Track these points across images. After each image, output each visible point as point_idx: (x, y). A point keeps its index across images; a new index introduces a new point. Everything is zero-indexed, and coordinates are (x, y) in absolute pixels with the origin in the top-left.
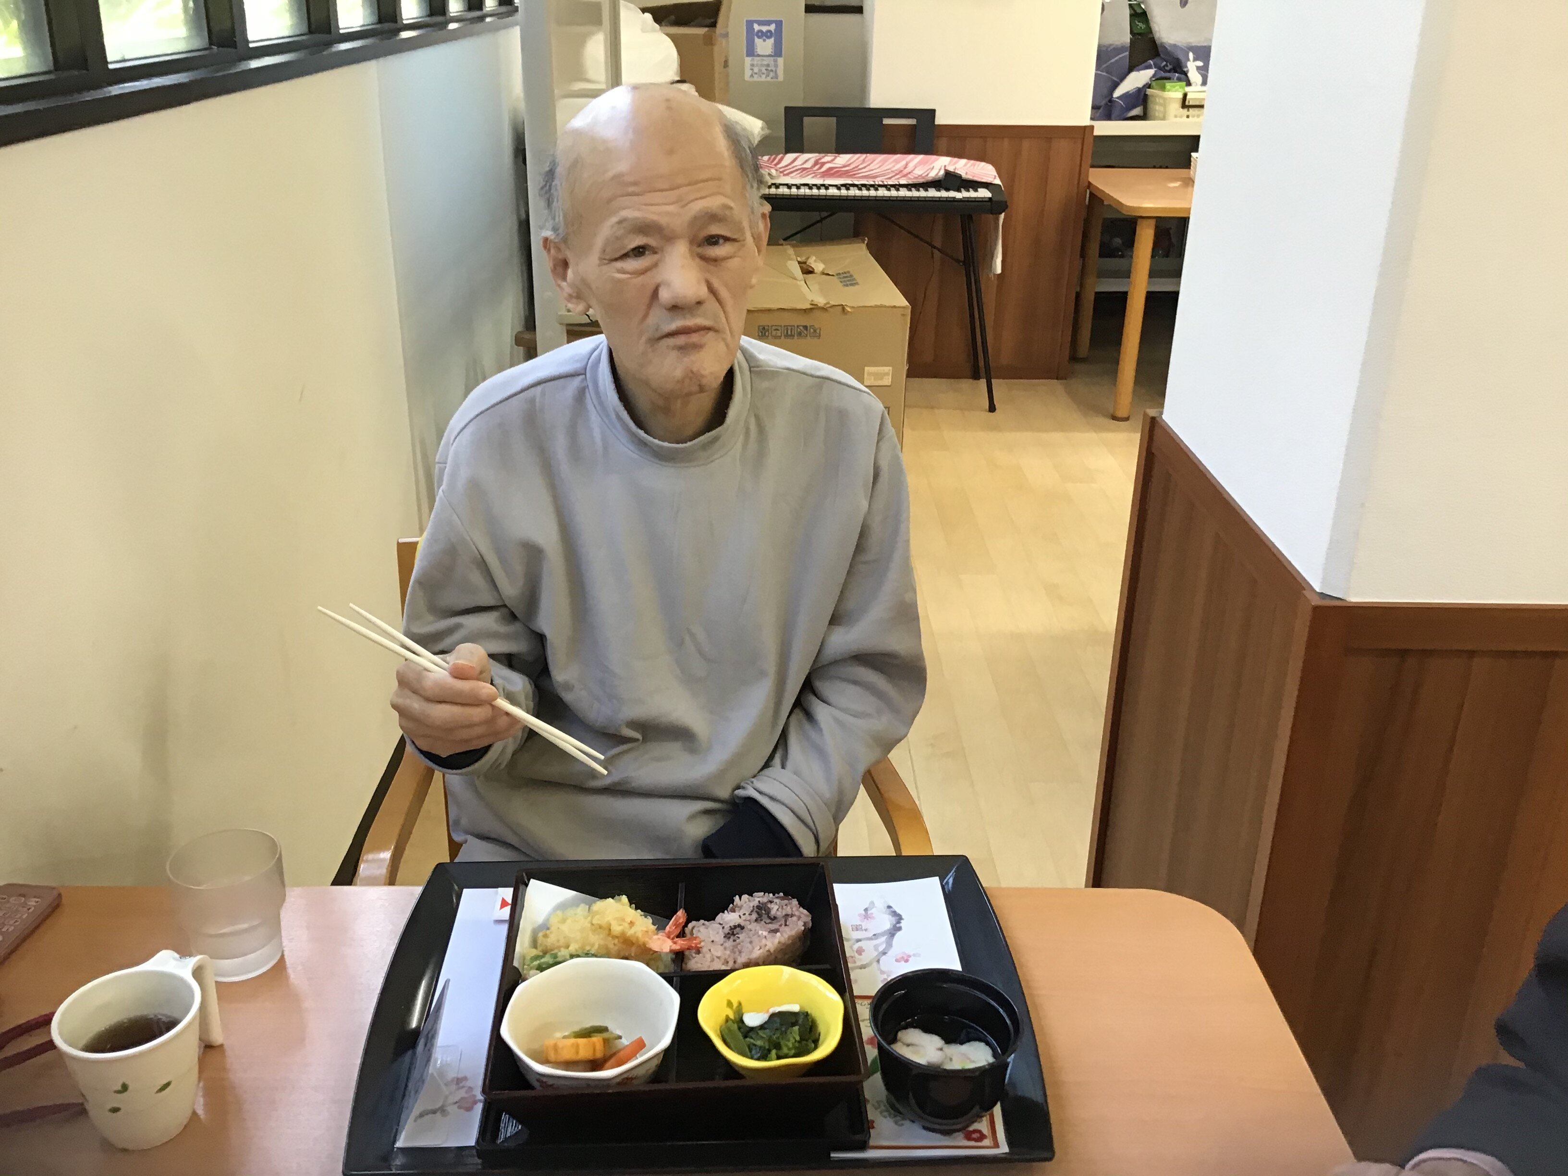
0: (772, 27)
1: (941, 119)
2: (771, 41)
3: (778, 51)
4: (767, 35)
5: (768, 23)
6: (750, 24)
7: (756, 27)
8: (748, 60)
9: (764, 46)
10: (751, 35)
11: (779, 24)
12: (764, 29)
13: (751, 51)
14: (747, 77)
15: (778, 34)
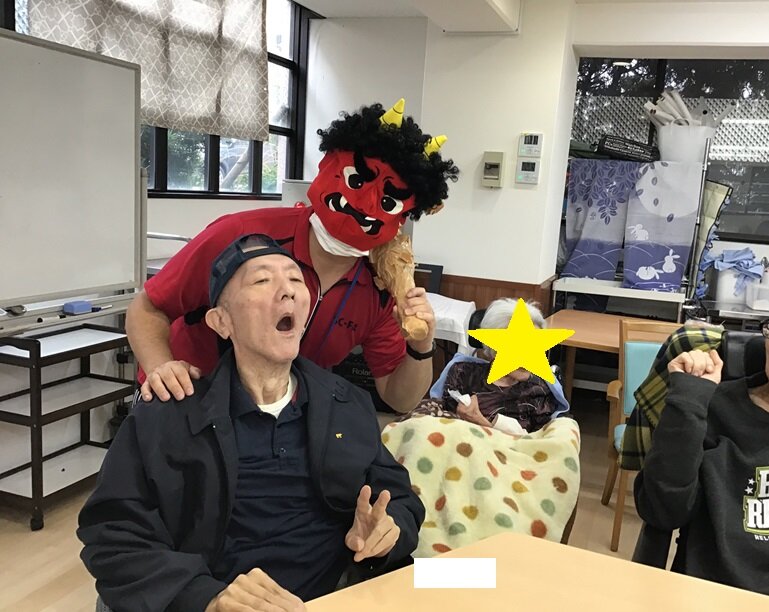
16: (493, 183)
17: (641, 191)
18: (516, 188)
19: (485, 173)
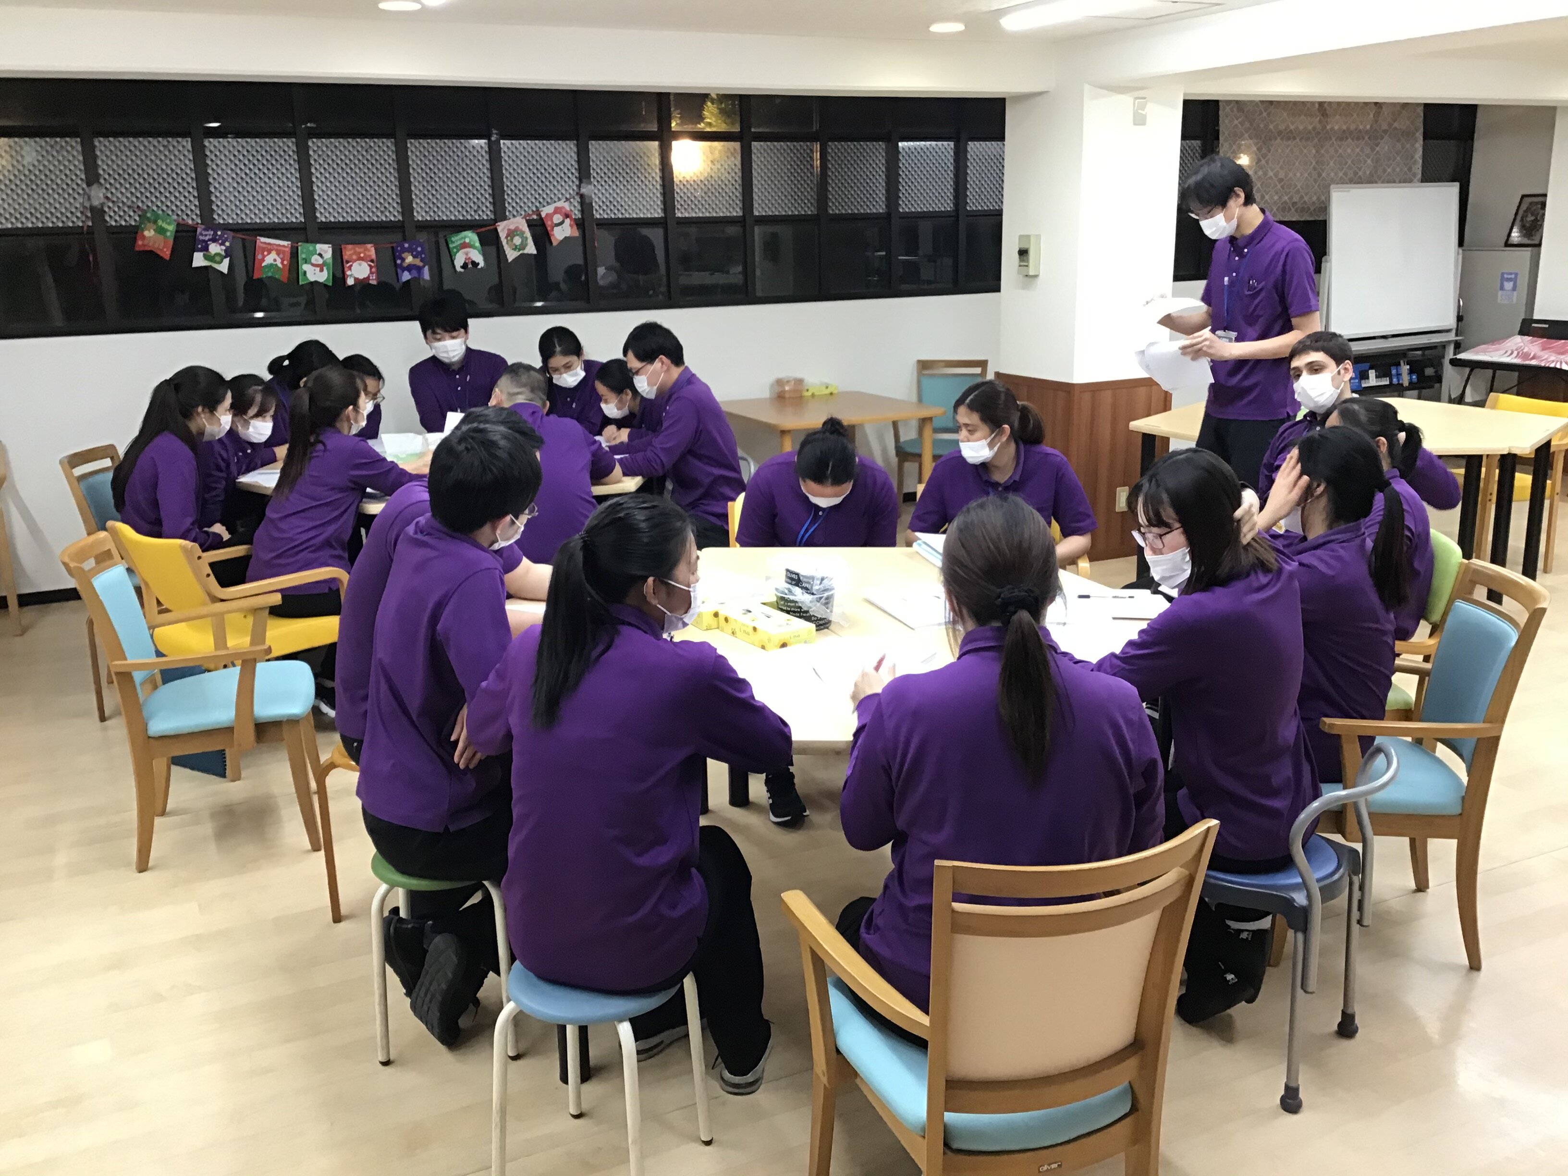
0: (1512, 276)
2: (1511, 284)
3: (1514, 288)
4: (1509, 280)
5: (1511, 274)
6: (1503, 274)
7: (1506, 276)
8: (1500, 293)
9: (1508, 285)
10: (1503, 279)
11: (1516, 274)
12: (1509, 276)
13: (1502, 288)
14: (1499, 301)
15: (1515, 281)
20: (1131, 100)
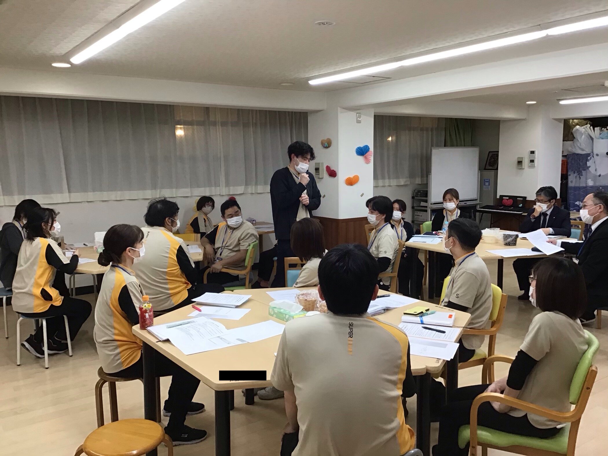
0: (488, 180)
1: (527, 199)
2: (488, 183)
3: (489, 185)
4: (487, 182)
5: (488, 179)
6: (484, 179)
8: (484, 186)
9: (487, 184)
10: (485, 182)
12: (487, 180)
14: (484, 189)
15: (489, 182)
16: (520, 167)
17: (590, 167)
18: (529, 168)
19: (518, 164)
20: (356, 114)
